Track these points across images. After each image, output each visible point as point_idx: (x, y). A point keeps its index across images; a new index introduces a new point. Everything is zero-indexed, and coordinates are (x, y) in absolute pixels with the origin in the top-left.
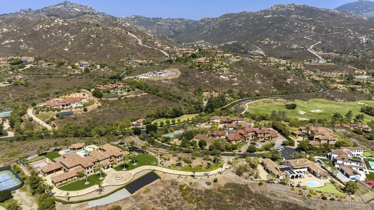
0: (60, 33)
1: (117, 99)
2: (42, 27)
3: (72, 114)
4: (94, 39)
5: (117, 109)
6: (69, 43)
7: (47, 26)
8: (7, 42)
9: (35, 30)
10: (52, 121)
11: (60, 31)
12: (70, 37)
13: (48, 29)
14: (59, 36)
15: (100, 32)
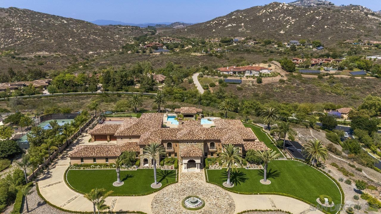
0: (281, 16)
1: (316, 77)
2: (265, 12)
3: (239, 84)
4: (318, 21)
5: (309, 89)
6: (287, 27)
7: (270, 11)
8: (230, 25)
9: (258, 14)
10: (211, 86)
11: (282, 15)
12: (291, 20)
13: (271, 13)
14: (279, 20)
15: (329, 13)
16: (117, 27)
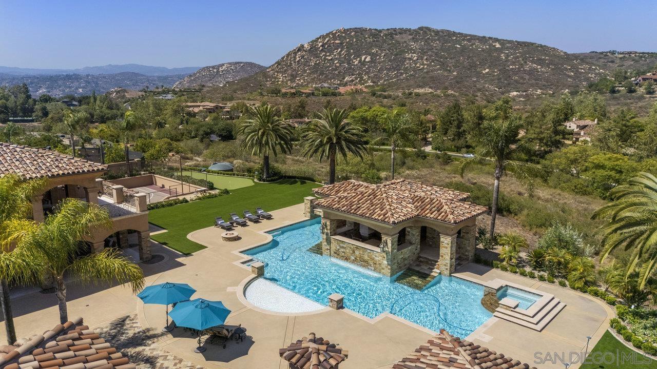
16: (606, 55)
